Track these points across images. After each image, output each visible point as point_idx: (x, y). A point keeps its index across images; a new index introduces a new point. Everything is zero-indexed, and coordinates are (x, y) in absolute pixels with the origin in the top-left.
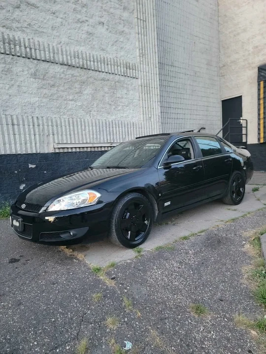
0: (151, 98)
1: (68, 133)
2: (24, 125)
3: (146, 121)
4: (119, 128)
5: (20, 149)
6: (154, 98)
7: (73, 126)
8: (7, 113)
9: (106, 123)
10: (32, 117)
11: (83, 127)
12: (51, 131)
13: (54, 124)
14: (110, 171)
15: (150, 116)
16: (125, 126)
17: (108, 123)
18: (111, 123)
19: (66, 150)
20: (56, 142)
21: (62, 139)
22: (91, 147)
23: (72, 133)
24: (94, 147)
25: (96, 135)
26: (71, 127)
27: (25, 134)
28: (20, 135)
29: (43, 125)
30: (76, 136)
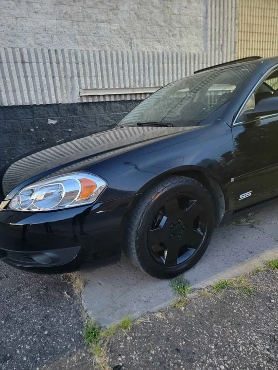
0: (226, 13)
1: (99, 74)
2: (38, 63)
3: (215, 52)
4: (173, 63)
5: (35, 99)
6: (230, 13)
7: (107, 63)
8: (14, 46)
9: (154, 57)
10: (49, 50)
11: (120, 64)
12: (75, 71)
13: (80, 60)
14: (148, 130)
15: (221, 42)
16: (181, 61)
17: (156, 56)
18: (161, 57)
19: (96, 100)
20: (83, 86)
21: (91, 84)
22: (131, 94)
23: (105, 73)
24: (136, 94)
25: (139, 76)
26: (104, 64)
27: (40, 77)
28: (33, 77)
29: (64, 63)
30: (111, 77)
